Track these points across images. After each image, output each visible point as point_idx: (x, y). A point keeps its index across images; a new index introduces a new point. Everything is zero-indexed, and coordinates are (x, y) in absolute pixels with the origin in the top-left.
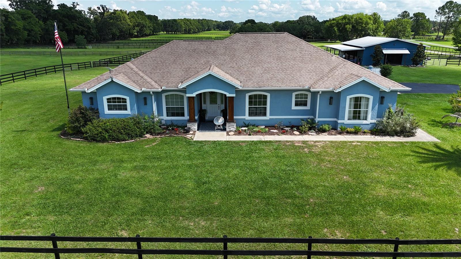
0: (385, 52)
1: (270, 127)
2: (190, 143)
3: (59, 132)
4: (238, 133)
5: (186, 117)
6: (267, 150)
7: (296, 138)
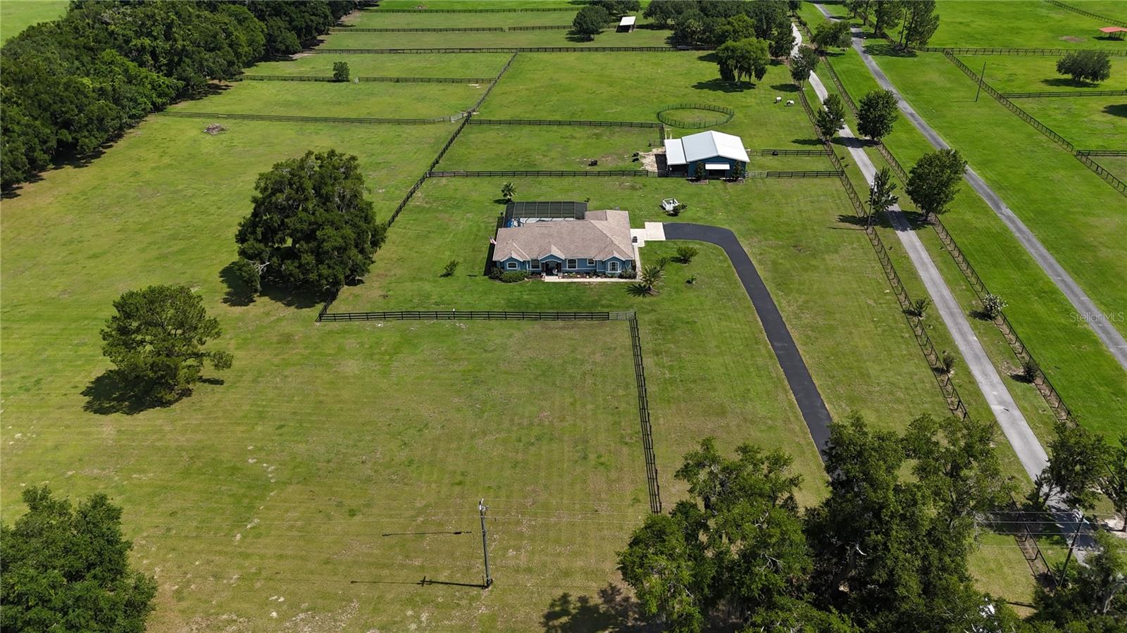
0: (709, 167)
1: (578, 273)
2: (543, 282)
3: (487, 277)
4: (563, 277)
5: (540, 269)
6: (574, 286)
7: (587, 280)
